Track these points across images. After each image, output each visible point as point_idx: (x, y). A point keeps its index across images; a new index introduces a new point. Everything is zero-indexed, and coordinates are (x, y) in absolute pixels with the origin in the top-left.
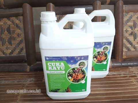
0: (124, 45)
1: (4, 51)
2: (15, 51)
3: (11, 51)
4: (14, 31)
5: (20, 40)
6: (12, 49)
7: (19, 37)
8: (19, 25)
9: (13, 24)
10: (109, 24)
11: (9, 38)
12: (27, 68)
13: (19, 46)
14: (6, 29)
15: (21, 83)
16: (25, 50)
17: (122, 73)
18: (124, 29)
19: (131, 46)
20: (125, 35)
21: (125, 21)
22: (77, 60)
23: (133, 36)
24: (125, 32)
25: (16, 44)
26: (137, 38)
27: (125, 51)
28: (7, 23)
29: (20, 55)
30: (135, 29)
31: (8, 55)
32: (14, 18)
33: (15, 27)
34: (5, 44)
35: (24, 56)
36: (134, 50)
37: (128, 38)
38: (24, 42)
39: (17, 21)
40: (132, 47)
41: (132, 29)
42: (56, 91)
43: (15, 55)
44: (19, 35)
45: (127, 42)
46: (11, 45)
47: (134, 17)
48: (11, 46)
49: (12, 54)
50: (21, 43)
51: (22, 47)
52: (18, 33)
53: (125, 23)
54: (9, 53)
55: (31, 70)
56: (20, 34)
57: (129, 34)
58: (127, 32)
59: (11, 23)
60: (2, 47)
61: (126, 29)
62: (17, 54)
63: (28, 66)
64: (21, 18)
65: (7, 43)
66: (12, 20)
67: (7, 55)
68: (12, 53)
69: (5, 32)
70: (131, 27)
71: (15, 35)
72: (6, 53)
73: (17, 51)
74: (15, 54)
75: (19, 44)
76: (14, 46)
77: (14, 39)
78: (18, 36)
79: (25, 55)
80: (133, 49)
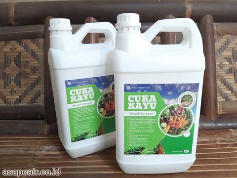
1: (7, 98)
2: (25, 97)
3: (18, 97)
4: (27, 62)
5: (37, 78)
6: (20, 94)
7: (34, 72)
8: (36, 53)
9: (27, 51)
11: (17, 74)
13: (34, 88)
14: (14, 59)
16: (42, 96)
21: (218, 49)
25: (29, 86)
28: (16, 49)
29: (34, 104)
31: (12, 104)
32: (28, 42)
33: (30, 55)
34: (9, 85)
35: (41, 106)
38: (42, 81)
39: (33, 47)
43: (26, 104)
44: (34, 70)
46: (20, 87)
47: (233, 42)
48: (19, 89)
49: (20, 102)
51: (39, 91)
52: (34, 67)
54: (15, 101)
56: (36, 68)
59: (23, 49)
60: (3, 91)
62: (29, 103)
64: (41, 41)
65: (13, 83)
66: (25, 43)
67: (10, 104)
68: (19, 100)
69: (11, 63)
71: (28, 70)
72: (9, 100)
74: (24, 103)
75: (33, 85)
76: (25, 89)
77: (26, 76)
78: (32, 72)
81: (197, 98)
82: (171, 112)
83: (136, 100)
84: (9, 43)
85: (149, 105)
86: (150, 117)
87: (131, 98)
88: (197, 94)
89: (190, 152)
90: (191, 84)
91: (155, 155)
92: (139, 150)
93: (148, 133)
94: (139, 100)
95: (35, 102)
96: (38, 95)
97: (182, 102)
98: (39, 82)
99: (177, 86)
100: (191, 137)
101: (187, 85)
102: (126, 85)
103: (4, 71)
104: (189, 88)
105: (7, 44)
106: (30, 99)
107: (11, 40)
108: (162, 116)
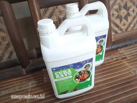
0: (112, 30)
2: (4, 56)
5: (7, 44)
10: (102, 17)
12: (23, 71)
13: (7, 50)
15: (23, 89)
16: (15, 53)
17: (114, 57)
18: (111, 14)
19: (118, 28)
20: (112, 19)
22: (83, 64)
23: (119, 19)
24: (112, 16)
25: (4, 49)
26: (123, 21)
27: (114, 35)
29: (11, 59)
30: (120, 12)
36: (121, 32)
37: (115, 21)
38: (11, 44)
40: (119, 30)
41: (118, 12)
42: (65, 93)
43: (6, 60)
44: (3, 39)
45: (114, 25)
49: (2, 60)
50: (9, 47)
51: (11, 51)
52: (3, 37)
53: (111, 7)
55: (28, 73)
57: (116, 17)
58: (113, 16)
61: (113, 13)
62: (8, 59)
63: (24, 69)
70: (117, 11)
73: (6, 56)
75: (7, 48)
76: (2, 52)
78: (3, 40)
79: (17, 58)
80: (119, 32)
81: (92, 64)
83: (60, 73)
85: (68, 74)
86: (69, 79)
87: (57, 74)
93: (69, 85)
94: (62, 73)
95: (11, 58)
96: (11, 53)
97: (85, 68)
98: (10, 45)
101: (87, 60)
106: (8, 57)
108: (75, 77)
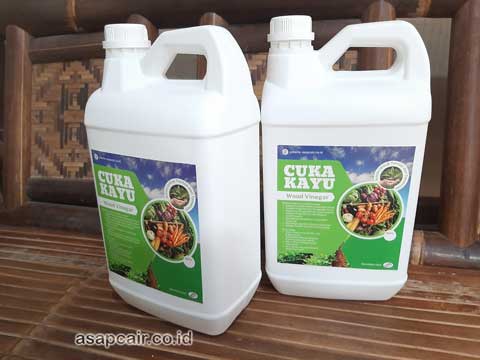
1: (65, 165)
3: (82, 165)
14: (76, 96)
28: (80, 76)
31: (73, 177)
34: (69, 143)
54: (77, 173)
65: (74, 139)
66: (95, 67)
67: (69, 176)
68: (84, 171)
69: (71, 104)
72: (68, 170)
81: (410, 173)
82: (361, 197)
83: (299, 173)
84: (69, 66)
85: (322, 182)
86: (322, 204)
87: (290, 170)
88: (412, 166)
89: (395, 267)
90: (400, 148)
91: (331, 267)
92: (303, 258)
93: (319, 230)
94: (304, 174)
97: (382, 179)
99: (373, 151)
100: (398, 241)
102: (280, 148)
103: (61, 117)
104: (395, 154)
105: (67, 68)
107: (73, 60)
108: (344, 203)
